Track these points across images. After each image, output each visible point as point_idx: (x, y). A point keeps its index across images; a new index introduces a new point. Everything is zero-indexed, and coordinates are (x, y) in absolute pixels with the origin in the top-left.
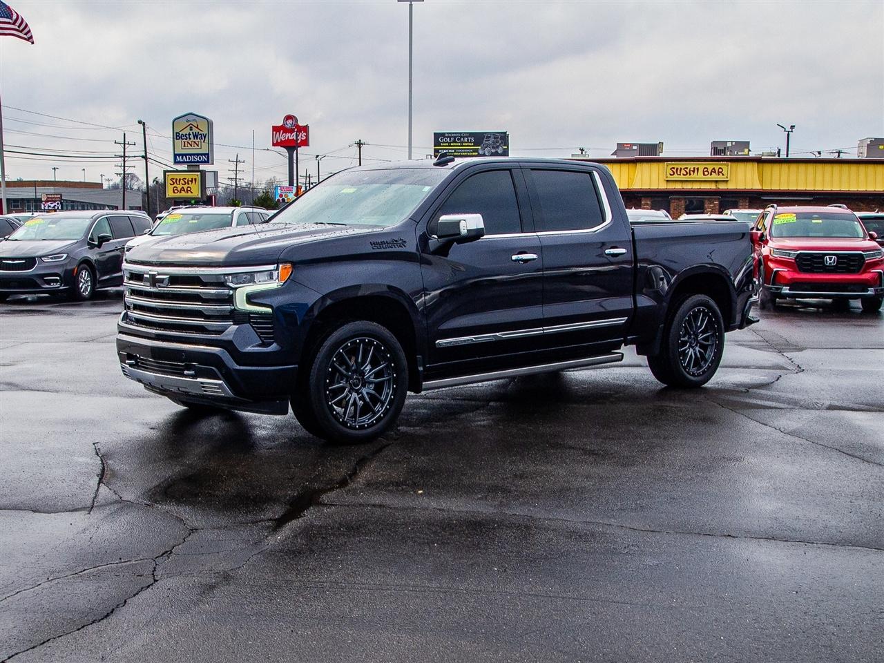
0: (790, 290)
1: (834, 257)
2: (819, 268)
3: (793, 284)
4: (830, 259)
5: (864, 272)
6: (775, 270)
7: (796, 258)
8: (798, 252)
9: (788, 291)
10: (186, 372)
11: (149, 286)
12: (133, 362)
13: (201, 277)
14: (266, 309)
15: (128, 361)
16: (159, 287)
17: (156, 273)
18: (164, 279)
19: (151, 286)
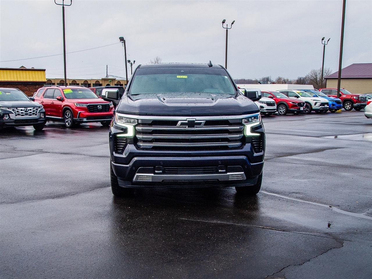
0: (87, 120)
1: (101, 106)
2: (96, 110)
3: (88, 117)
4: (100, 107)
5: (111, 111)
6: (79, 112)
7: (87, 107)
8: (88, 104)
9: (86, 120)
10: (220, 171)
11: (186, 128)
12: (161, 171)
13: (229, 120)
14: (258, 134)
15: (156, 172)
16: (196, 127)
17: (195, 120)
18: (201, 123)
19: (188, 127)
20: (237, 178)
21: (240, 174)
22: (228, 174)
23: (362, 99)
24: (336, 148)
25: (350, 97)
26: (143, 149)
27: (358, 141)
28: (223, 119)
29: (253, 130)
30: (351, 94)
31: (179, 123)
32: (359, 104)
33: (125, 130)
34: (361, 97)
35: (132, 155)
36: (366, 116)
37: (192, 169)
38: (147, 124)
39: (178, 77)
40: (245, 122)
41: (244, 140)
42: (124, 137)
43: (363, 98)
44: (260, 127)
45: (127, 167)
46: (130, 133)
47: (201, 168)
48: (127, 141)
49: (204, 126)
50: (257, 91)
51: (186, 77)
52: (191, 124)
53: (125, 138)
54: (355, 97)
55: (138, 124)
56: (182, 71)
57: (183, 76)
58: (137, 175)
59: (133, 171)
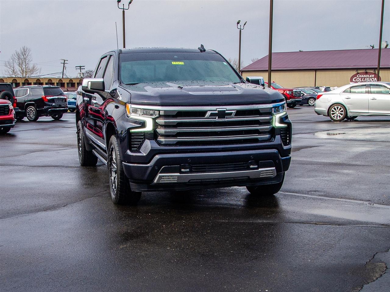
5: (10, 114)
10: (251, 166)
11: (216, 119)
12: (188, 170)
13: (260, 110)
14: (286, 125)
15: (183, 170)
16: (227, 118)
17: (225, 109)
18: (232, 113)
19: (218, 118)
20: (267, 175)
21: (272, 170)
22: (260, 170)
23: (296, 94)
24: (311, 147)
25: (282, 92)
26: (165, 145)
27: (325, 139)
28: (253, 108)
29: (282, 120)
30: (283, 88)
31: (209, 114)
32: (293, 100)
33: (143, 124)
34: (296, 92)
35: (153, 153)
36: (316, 112)
37: (223, 165)
38: (171, 115)
39: (174, 63)
40: (275, 112)
41: (273, 132)
42: (141, 132)
43: (298, 93)
44: (286, 117)
45: (148, 167)
46: (149, 127)
47: (232, 165)
48: (145, 136)
49: (234, 117)
50: (260, 79)
51: (182, 64)
52: (222, 114)
53: (143, 133)
54: (288, 92)
55: (160, 116)
56: (175, 57)
57: (179, 62)
58: (160, 176)
59: (154, 172)
